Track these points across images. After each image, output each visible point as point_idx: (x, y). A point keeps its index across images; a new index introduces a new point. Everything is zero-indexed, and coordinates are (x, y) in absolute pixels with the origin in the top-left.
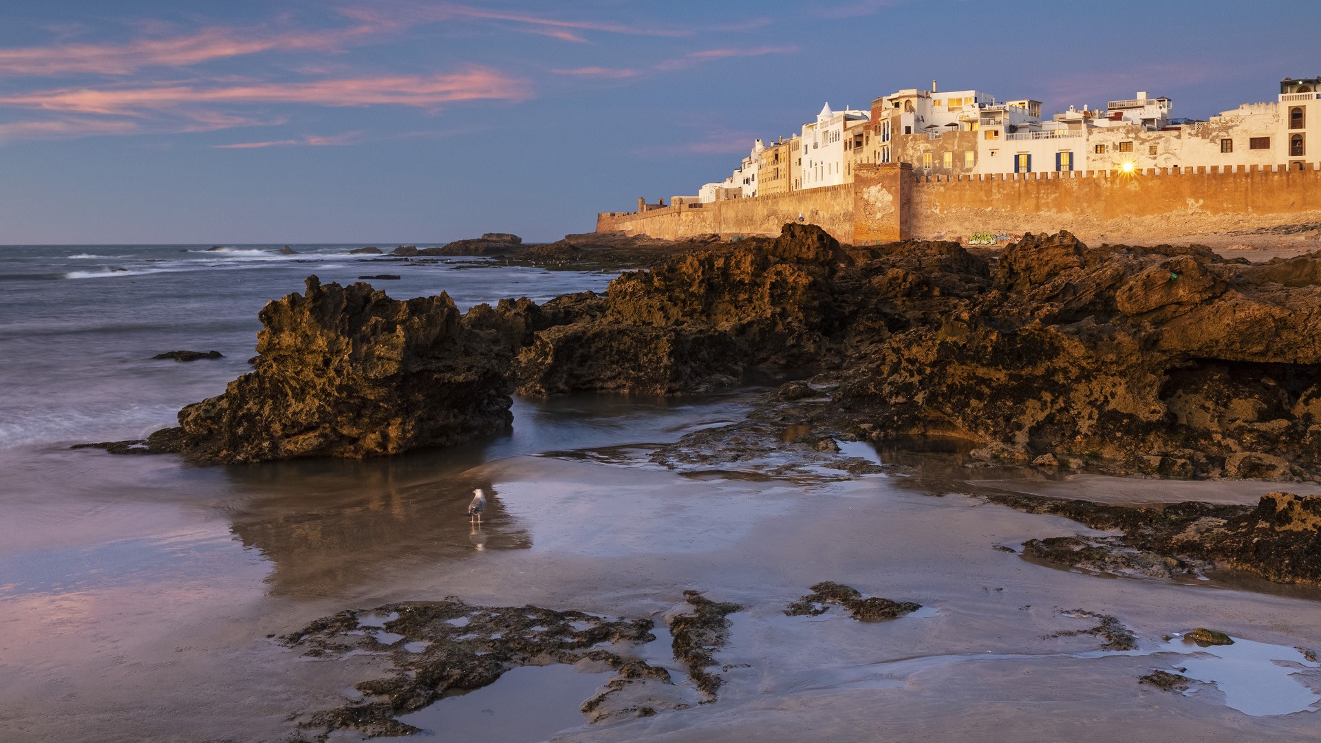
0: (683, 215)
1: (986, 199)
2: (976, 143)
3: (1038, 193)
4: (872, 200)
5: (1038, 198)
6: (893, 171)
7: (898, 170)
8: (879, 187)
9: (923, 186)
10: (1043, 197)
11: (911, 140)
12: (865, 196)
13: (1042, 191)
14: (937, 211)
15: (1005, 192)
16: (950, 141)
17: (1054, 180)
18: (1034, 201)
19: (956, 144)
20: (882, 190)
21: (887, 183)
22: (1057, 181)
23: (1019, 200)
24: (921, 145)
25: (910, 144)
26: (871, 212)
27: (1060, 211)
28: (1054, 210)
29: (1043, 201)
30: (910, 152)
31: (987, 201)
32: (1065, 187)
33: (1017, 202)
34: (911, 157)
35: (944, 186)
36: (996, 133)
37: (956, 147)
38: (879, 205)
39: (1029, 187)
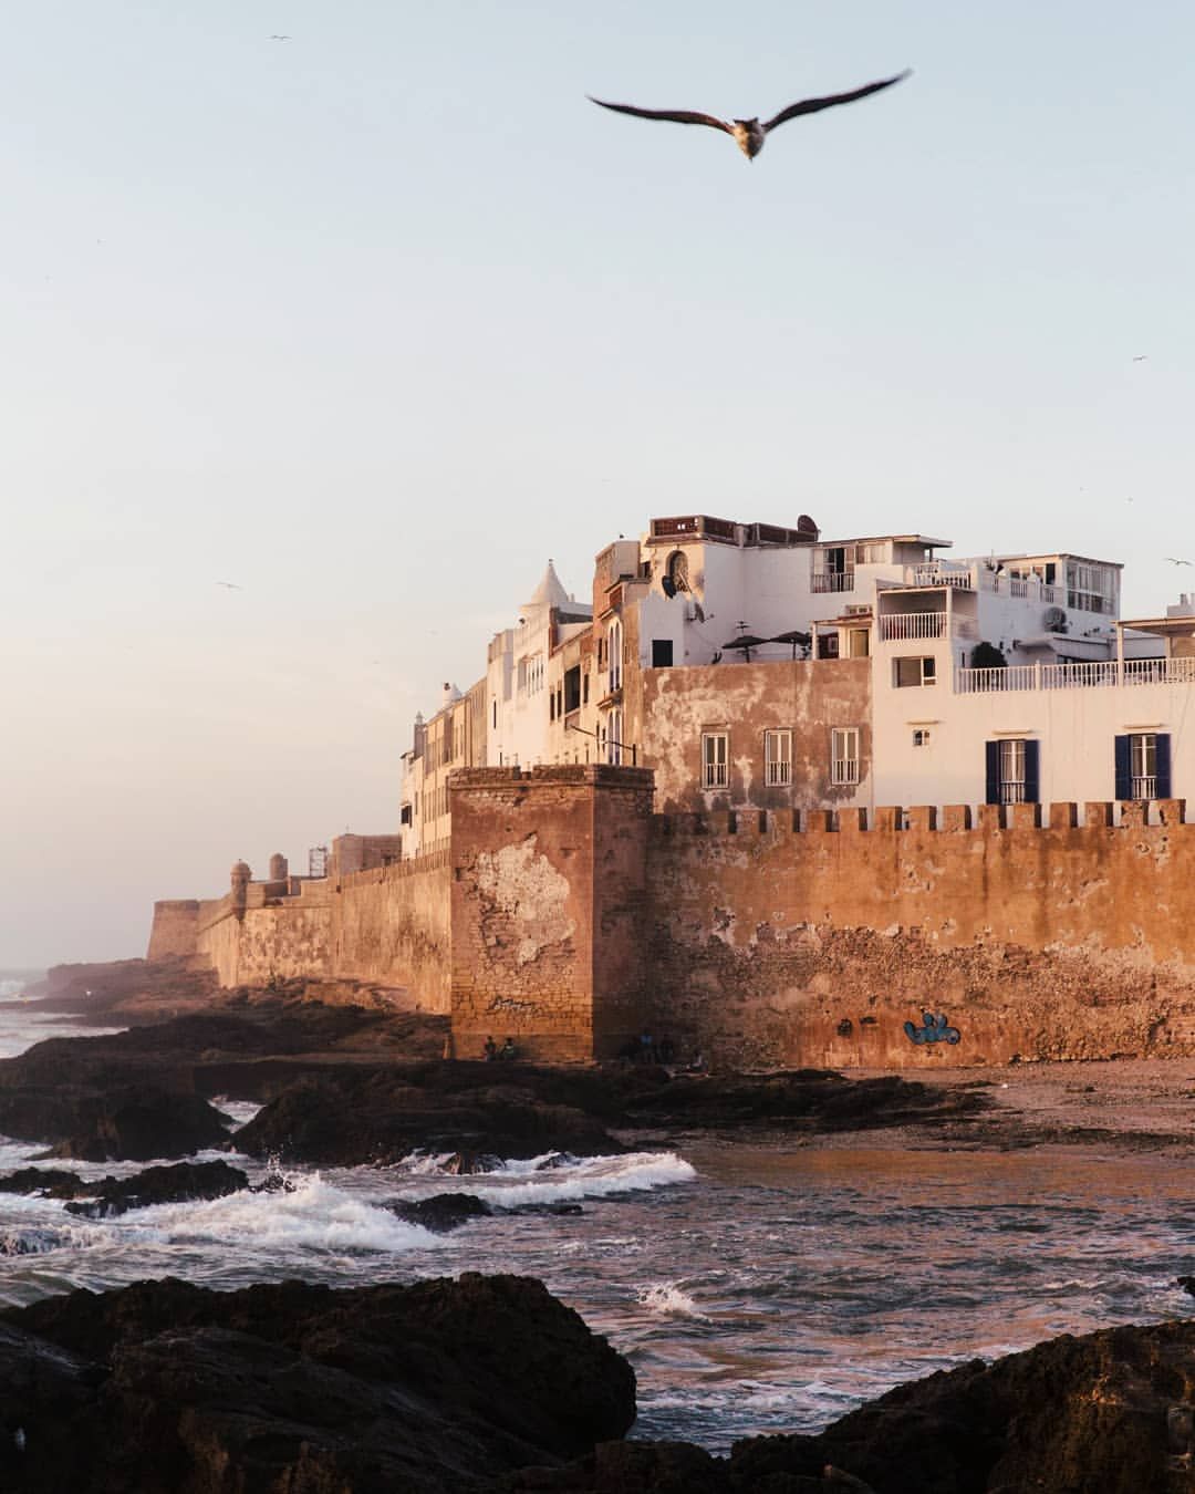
0: (251, 917)
1: (879, 894)
2: (866, 699)
3: (1045, 877)
4: (505, 895)
5: (1042, 894)
6: (572, 795)
7: (585, 793)
8: (527, 849)
9: (684, 848)
10: (1060, 891)
11: (667, 688)
12: (485, 883)
13: (1058, 871)
14: (728, 937)
15: (941, 871)
16: (786, 693)
17: (1095, 832)
18: (1031, 907)
19: (803, 701)
20: (534, 860)
21: (552, 833)
22: (1103, 832)
23: (985, 898)
24: (697, 706)
25: (662, 702)
26: (504, 938)
27: (1113, 941)
28: (1096, 937)
29: (1062, 906)
30: (664, 729)
31: (884, 904)
32: (1130, 858)
33: (977, 908)
34: (666, 745)
35: (750, 848)
36: (930, 665)
37: (803, 714)
38: (527, 912)
39: (1017, 854)
